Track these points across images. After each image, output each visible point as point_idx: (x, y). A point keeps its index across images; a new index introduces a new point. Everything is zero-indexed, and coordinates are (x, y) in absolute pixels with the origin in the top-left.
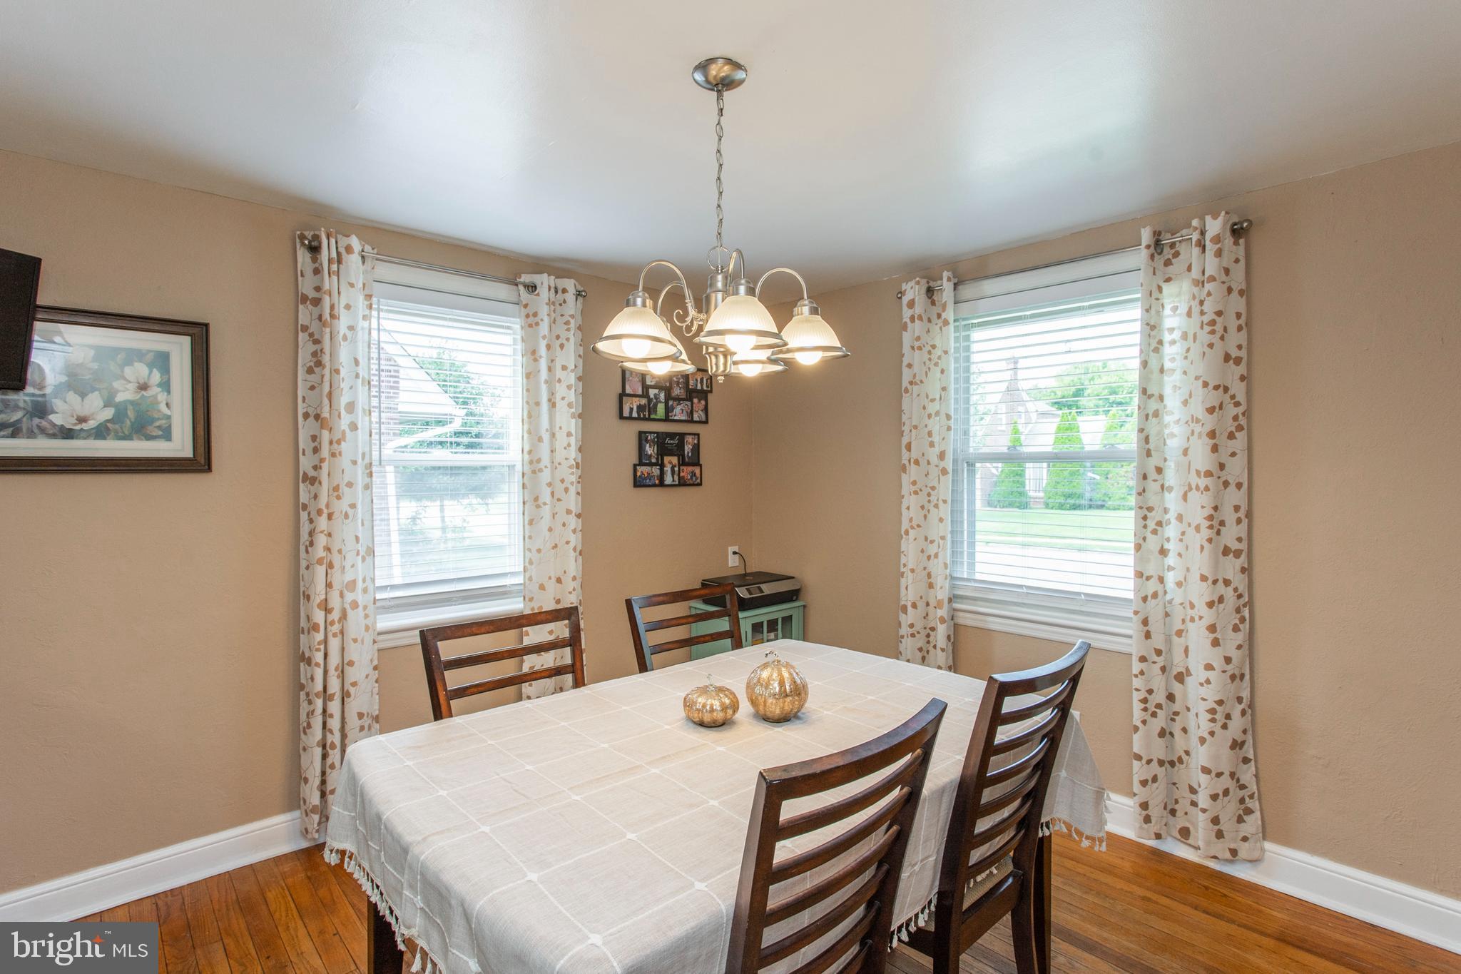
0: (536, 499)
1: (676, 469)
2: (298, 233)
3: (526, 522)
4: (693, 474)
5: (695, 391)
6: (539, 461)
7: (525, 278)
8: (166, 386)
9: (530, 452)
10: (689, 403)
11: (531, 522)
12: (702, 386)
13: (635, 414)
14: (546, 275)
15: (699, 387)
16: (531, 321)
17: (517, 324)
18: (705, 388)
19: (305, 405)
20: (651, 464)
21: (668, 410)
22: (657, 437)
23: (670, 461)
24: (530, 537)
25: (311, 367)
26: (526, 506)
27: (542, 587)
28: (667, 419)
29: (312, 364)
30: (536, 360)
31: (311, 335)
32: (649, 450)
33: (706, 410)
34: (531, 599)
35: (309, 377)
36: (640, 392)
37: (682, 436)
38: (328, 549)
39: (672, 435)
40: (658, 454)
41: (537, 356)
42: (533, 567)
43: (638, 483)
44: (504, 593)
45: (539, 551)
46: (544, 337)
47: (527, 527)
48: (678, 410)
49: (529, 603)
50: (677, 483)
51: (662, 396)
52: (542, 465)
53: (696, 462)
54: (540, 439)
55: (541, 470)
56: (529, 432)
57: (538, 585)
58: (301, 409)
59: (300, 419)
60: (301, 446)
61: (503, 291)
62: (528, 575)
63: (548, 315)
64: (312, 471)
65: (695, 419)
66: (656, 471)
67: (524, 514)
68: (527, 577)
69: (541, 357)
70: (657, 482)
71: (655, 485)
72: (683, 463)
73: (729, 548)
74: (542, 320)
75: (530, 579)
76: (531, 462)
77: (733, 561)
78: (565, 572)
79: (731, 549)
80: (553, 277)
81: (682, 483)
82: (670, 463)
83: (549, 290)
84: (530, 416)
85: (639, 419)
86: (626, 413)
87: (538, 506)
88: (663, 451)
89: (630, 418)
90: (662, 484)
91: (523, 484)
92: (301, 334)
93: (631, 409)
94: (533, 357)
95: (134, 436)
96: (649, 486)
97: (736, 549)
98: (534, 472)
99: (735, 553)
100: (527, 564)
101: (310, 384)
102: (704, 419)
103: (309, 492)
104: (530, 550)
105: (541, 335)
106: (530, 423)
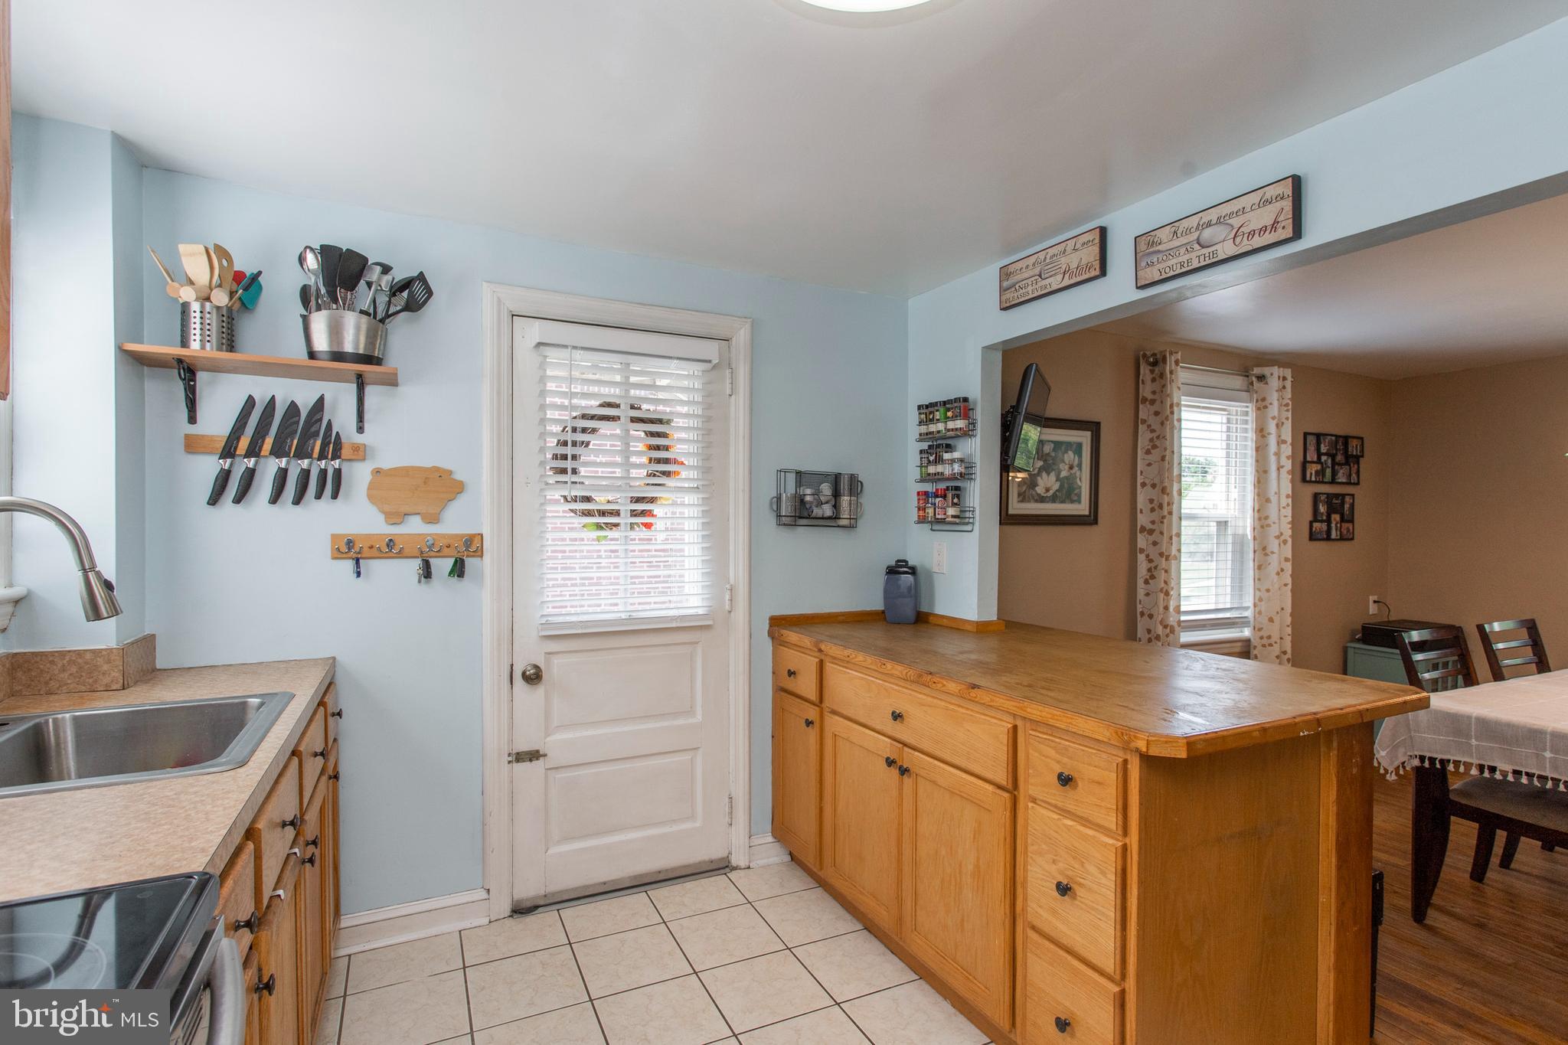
0: (1264, 549)
1: (1339, 525)
2: (1142, 353)
3: (1256, 567)
4: (1348, 530)
5: (1352, 456)
6: (1267, 518)
7: (1257, 371)
8: (1080, 466)
9: (1259, 511)
10: (1348, 467)
11: (1260, 567)
12: (1357, 451)
13: (1313, 479)
14: (1276, 367)
15: (1355, 453)
16: (1262, 406)
17: (1251, 408)
18: (1359, 454)
19: (1142, 477)
20: (1322, 521)
21: (1334, 474)
22: (1327, 498)
23: (1336, 517)
24: (1259, 579)
25: (1148, 449)
26: (1256, 554)
27: (1271, 620)
28: (1333, 482)
29: (1150, 447)
30: (1263, 436)
31: (1149, 426)
32: (1322, 509)
33: (1358, 473)
34: (1260, 630)
35: (1146, 457)
36: (1315, 459)
37: (1343, 496)
38: (1166, 582)
39: (1337, 496)
40: (1327, 513)
41: (1265, 433)
42: (1263, 603)
43: (1312, 537)
44: (1234, 623)
45: (1268, 591)
46: (1273, 418)
47: (1256, 570)
48: (1340, 474)
49: (1258, 632)
50: (1339, 537)
51: (1330, 461)
52: (1269, 521)
53: (1352, 521)
54: (1268, 500)
55: (1268, 526)
56: (1259, 495)
57: (1267, 618)
58: (1140, 480)
59: (1139, 487)
60: (1139, 506)
61: (1238, 382)
62: (1257, 609)
63: (1278, 400)
64: (1150, 524)
65: (1352, 481)
66: (1324, 526)
67: (1254, 560)
68: (1257, 611)
69: (1269, 434)
70: (1325, 536)
71: (1323, 539)
72: (1343, 520)
73: (1371, 597)
74: (1271, 404)
75: (1260, 613)
76: (1260, 519)
77: (1373, 609)
78: (1283, 609)
79: (1372, 598)
80: (1282, 369)
81: (1342, 539)
82: (1335, 520)
83: (1279, 379)
84: (1259, 482)
85: (1316, 482)
86: (1308, 478)
87: (1266, 555)
88: (1331, 510)
89: (1311, 481)
90: (1328, 538)
91: (1254, 536)
92: (1140, 426)
93: (1311, 474)
94: (1261, 434)
95: (1067, 501)
96: (1320, 540)
97: (1375, 598)
98: (1262, 527)
99: (1375, 602)
100: (1257, 601)
101: (1148, 462)
102: (1356, 481)
103: (1147, 540)
104: (1259, 590)
105: (1271, 416)
106: (1259, 488)
